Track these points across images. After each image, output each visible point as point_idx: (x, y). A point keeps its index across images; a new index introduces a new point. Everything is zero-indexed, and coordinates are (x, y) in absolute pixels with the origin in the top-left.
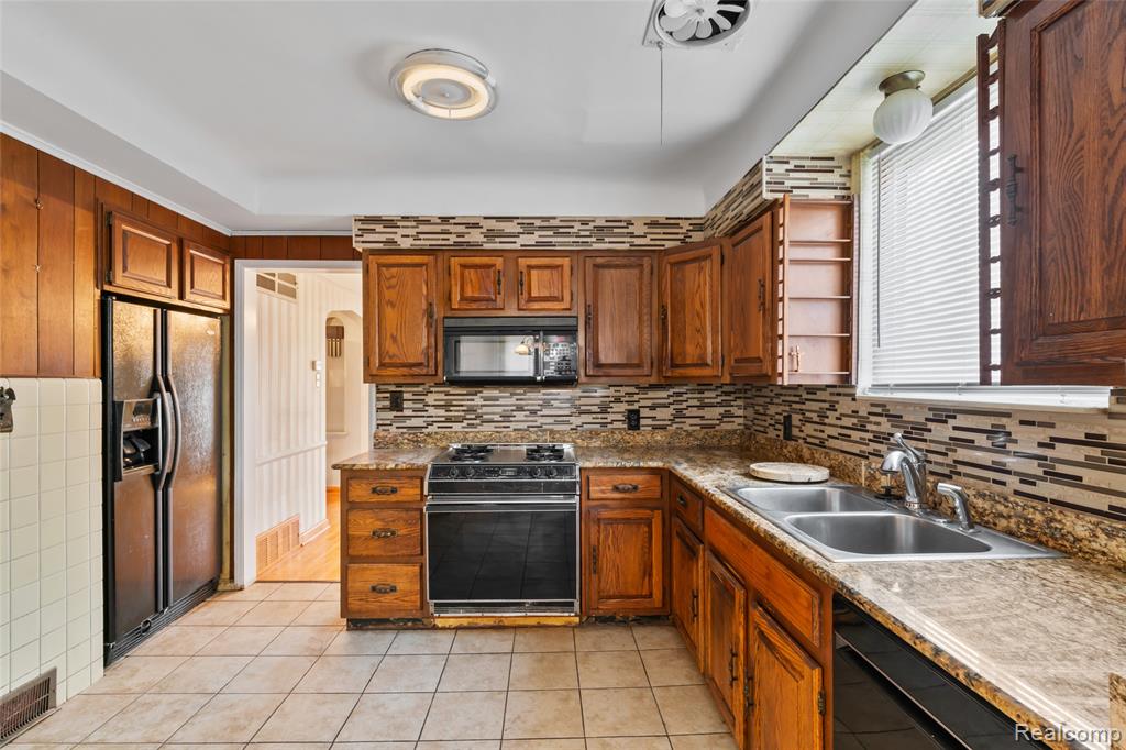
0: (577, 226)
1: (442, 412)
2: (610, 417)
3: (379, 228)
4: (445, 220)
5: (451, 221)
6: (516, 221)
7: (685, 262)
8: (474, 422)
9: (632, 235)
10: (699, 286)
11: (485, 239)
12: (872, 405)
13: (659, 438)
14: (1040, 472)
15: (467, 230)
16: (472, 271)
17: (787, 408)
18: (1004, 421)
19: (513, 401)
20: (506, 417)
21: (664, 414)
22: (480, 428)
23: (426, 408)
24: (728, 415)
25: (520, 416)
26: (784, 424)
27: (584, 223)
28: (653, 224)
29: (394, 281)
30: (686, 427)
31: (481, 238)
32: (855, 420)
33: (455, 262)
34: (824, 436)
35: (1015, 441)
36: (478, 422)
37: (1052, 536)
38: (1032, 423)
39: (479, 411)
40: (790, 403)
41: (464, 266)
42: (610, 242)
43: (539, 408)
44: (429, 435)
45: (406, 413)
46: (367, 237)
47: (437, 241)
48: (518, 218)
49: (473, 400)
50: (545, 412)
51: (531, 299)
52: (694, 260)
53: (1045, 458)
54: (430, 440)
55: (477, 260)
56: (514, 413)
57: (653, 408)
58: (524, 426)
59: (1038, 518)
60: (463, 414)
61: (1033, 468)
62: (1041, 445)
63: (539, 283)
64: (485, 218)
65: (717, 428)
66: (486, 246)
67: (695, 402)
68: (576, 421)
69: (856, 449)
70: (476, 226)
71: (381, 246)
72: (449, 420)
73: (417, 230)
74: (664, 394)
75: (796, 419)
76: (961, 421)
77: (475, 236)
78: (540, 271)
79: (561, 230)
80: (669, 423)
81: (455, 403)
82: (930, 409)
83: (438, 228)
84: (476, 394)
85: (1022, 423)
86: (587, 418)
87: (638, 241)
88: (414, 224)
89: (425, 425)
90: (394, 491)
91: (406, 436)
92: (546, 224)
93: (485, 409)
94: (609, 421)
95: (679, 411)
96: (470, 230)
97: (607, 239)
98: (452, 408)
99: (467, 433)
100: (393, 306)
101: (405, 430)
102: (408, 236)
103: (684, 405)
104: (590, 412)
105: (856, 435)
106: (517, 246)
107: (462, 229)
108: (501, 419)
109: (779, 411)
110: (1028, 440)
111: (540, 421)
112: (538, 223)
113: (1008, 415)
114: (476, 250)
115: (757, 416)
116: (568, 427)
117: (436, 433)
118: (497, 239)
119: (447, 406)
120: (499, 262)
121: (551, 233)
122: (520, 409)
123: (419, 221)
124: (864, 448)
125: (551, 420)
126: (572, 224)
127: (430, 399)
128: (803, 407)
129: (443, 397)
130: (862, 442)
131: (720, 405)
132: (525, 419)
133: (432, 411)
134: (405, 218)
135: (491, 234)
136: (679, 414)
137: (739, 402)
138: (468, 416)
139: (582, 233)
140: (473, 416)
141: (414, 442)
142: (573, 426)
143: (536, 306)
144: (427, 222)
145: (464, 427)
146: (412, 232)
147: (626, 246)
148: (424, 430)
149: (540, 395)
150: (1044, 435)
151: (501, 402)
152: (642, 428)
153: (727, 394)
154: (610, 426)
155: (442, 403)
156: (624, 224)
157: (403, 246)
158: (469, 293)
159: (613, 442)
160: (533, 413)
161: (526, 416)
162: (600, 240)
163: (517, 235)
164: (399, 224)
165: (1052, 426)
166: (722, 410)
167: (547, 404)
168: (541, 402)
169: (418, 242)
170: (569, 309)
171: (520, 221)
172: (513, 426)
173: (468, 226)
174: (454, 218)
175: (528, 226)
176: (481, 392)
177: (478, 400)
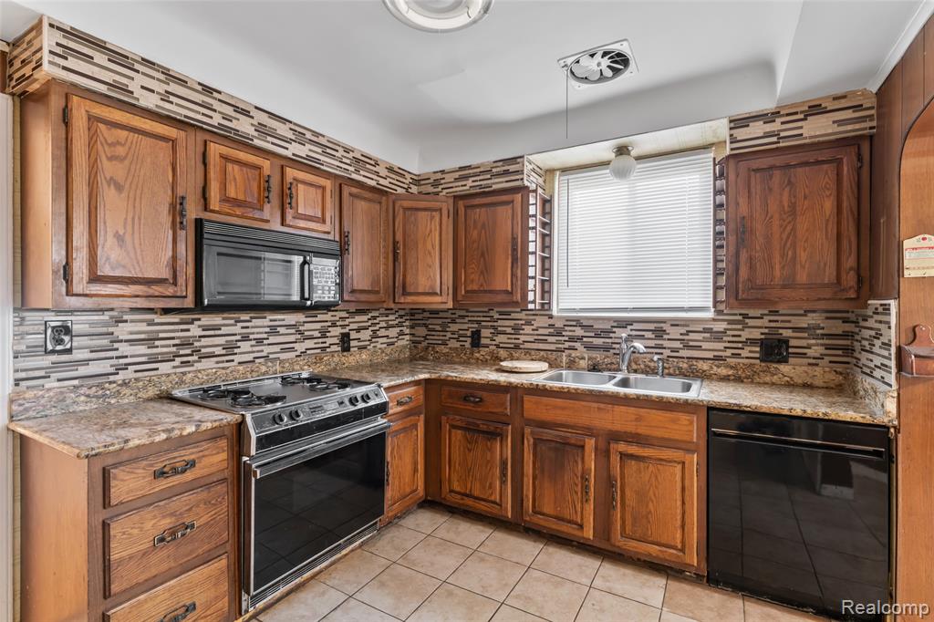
0: (341, 153)
1: (142, 349)
2: (329, 341)
3: (100, 58)
4: (208, 90)
5: (215, 94)
6: (289, 125)
7: (417, 209)
8: (190, 358)
9: (377, 173)
10: (431, 231)
11: (256, 134)
12: (567, 320)
13: (364, 357)
14: (681, 346)
15: (234, 114)
16: (236, 167)
17: (476, 326)
18: (662, 325)
19: (237, 329)
20: (230, 349)
21: (366, 335)
22: (198, 366)
23: (116, 345)
24: (401, 333)
25: (245, 346)
26: (472, 337)
27: (347, 150)
28: (390, 169)
29: (121, 151)
30: (379, 346)
31: (251, 131)
32: (552, 330)
33: (215, 149)
34: (520, 341)
35: (668, 334)
36: (195, 358)
37: (692, 372)
38: (677, 325)
39: (196, 344)
40: (478, 322)
41: (225, 158)
42: (364, 176)
43: (265, 336)
44: (125, 384)
45: (77, 355)
46: (72, 63)
47: (196, 115)
48: (291, 122)
49: (188, 330)
50: (272, 339)
51: (298, 216)
52: (425, 209)
53: (683, 340)
54: (128, 391)
55: (243, 156)
56: (239, 344)
57: (358, 330)
58: (249, 357)
59: (685, 366)
60: (174, 349)
61: (677, 345)
62: (681, 334)
63: (306, 201)
64: (256, 108)
65: (396, 344)
66: (257, 142)
67: (383, 324)
68: (300, 347)
69: (553, 347)
70: (246, 113)
71: (103, 88)
72: (154, 359)
73: (166, 87)
74: (365, 318)
75: (485, 333)
76: (636, 326)
77: (244, 126)
78: (307, 187)
79: (328, 151)
80: (368, 343)
81: (161, 335)
82: (615, 321)
83: (199, 98)
84: (192, 322)
85: (672, 325)
86: (310, 344)
87: (382, 181)
88: (162, 77)
89: (112, 370)
90: (192, 464)
91: (83, 390)
92: (315, 139)
93: (204, 342)
94: (327, 345)
95: (374, 331)
96: (238, 116)
97: (362, 172)
98: (157, 343)
99: (184, 374)
100: (119, 188)
101: (76, 382)
102: (153, 91)
103: (377, 328)
104: (312, 338)
105: (551, 339)
106: (288, 153)
107: (229, 111)
108: (224, 352)
109: (465, 326)
110: (675, 333)
111: (267, 350)
112: (309, 135)
113: (665, 322)
114: (243, 143)
115: (429, 333)
116: (293, 355)
117: (137, 380)
118: (269, 138)
119: (150, 341)
120: (266, 164)
121: (320, 150)
122: (245, 338)
123: (169, 76)
124: (560, 346)
125: (277, 348)
126: (337, 148)
127: (122, 331)
128: (495, 324)
129: (144, 327)
130: (558, 342)
131: (397, 326)
132: (250, 349)
133: (124, 349)
134: (146, 62)
135: (262, 129)
136: (375, 335)
137: (407, 323)
138: (182, 352)
139: (344, 160)
140: (188, 351)
141: (98, 397)
142: (298, 353)
143: (302, 224)
144: (182, 82)
145: (174, 367)
146: (161, 88)
147: (373, 183)
148: (112, 378)
149: (266, 322)
150: (683, 330)
151: (224, 330)
152: (352, 349)
153: (401, 317)
154: (328, 350)
155: (143, 336)
156: (373, 162)
157: (142, 103)
158: (232, 193)
159: (333, 365)
160: (260, 341)
161: (252, 346)
162: (357, 171)
163: (289, 141)
164: (137, 66)
165: (688, 326)
166: (398, 330)
167: (273, 331)
168: (268, 330)
169: (167, 106)
170: (329, 233)
171: (293, 127)
172: (237, 359)
173: (237, 109)
174: (220, 92)
175: (300, 135)
176: (199, 319)
177: (195, 330)
